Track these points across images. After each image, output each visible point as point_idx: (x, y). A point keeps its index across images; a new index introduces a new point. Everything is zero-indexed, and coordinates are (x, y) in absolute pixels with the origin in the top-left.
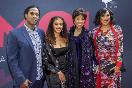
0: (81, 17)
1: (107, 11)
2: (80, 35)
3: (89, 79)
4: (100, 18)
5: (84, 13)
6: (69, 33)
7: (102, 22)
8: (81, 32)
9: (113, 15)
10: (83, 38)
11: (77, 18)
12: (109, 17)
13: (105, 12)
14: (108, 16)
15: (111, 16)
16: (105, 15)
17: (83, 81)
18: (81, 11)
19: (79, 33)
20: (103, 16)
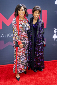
0: (37, 12)
1: (22, 7)
2: (36, 23)
3: (40, 47)
4: (18, 12)
5: (40, 9)
6: (30, 21)
7: (20, 15)
8: (36, 21)
9: (26, 9)
10: (38, 25)
11: (35, 12)
12: (24, 11)
13: (20, 7)
14: (23, 10)
15: (25, 10)
16: (21, 9)
17: (37, 49)
18: (38, 8)
19: (36, 22)
20: (19, 10)
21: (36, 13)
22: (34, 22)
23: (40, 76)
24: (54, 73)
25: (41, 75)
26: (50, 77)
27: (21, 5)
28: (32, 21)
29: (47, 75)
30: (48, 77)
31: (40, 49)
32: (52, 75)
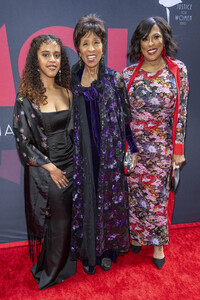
0: (90, 37)
1: (155, 26)
2: (94, 83)
4: (139, 45)
7: (145, 53)
10: (101, 91)
12: (161, 40)
13: (149, 27)
14: (157, 37)
16: (151, 35)
19: (93, 79)
20: (146, 39)
21: (86, 44)
22: (87, 80)
23: (99, 291)
24: (152, 275)
25: (105, 285)
26: (136, 292)
27: (152, 19)
28: (77, 78)
29: (125, 285)
30: (130, 291)
31: (114, 183)
32: (144, 284)
